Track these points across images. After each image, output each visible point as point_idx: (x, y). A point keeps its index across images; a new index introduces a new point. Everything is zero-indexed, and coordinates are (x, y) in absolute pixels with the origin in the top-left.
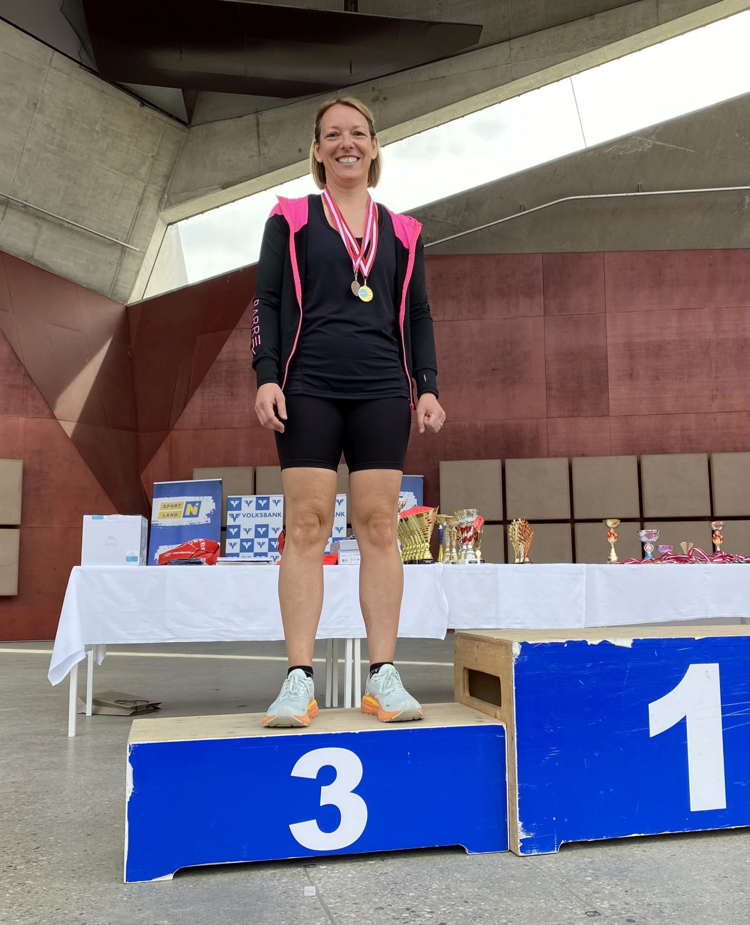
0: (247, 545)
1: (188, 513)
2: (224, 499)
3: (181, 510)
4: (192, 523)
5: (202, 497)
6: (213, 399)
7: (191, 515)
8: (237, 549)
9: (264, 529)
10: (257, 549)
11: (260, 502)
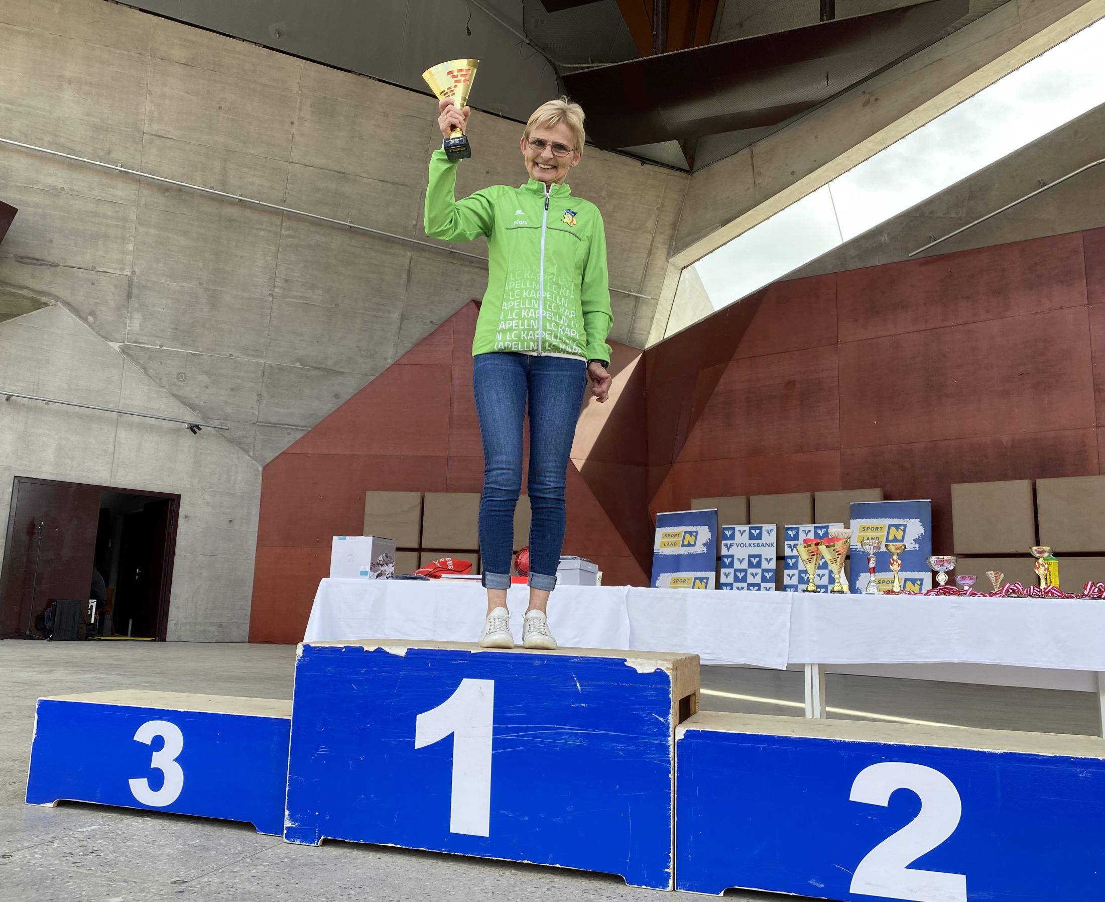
0: (740, 575)
1: (686, 543)
2: (719, 528)
3: (679, 539)
4: (690, 552)
5: (699, 527)
6: (711, 431)
7: (689, 545)
8: (730, 579)
9: (757, 559)
10: (750, 579)
11: (753, 531)
